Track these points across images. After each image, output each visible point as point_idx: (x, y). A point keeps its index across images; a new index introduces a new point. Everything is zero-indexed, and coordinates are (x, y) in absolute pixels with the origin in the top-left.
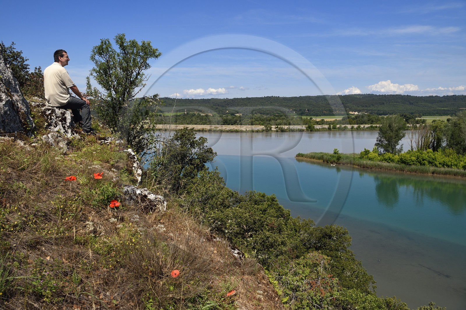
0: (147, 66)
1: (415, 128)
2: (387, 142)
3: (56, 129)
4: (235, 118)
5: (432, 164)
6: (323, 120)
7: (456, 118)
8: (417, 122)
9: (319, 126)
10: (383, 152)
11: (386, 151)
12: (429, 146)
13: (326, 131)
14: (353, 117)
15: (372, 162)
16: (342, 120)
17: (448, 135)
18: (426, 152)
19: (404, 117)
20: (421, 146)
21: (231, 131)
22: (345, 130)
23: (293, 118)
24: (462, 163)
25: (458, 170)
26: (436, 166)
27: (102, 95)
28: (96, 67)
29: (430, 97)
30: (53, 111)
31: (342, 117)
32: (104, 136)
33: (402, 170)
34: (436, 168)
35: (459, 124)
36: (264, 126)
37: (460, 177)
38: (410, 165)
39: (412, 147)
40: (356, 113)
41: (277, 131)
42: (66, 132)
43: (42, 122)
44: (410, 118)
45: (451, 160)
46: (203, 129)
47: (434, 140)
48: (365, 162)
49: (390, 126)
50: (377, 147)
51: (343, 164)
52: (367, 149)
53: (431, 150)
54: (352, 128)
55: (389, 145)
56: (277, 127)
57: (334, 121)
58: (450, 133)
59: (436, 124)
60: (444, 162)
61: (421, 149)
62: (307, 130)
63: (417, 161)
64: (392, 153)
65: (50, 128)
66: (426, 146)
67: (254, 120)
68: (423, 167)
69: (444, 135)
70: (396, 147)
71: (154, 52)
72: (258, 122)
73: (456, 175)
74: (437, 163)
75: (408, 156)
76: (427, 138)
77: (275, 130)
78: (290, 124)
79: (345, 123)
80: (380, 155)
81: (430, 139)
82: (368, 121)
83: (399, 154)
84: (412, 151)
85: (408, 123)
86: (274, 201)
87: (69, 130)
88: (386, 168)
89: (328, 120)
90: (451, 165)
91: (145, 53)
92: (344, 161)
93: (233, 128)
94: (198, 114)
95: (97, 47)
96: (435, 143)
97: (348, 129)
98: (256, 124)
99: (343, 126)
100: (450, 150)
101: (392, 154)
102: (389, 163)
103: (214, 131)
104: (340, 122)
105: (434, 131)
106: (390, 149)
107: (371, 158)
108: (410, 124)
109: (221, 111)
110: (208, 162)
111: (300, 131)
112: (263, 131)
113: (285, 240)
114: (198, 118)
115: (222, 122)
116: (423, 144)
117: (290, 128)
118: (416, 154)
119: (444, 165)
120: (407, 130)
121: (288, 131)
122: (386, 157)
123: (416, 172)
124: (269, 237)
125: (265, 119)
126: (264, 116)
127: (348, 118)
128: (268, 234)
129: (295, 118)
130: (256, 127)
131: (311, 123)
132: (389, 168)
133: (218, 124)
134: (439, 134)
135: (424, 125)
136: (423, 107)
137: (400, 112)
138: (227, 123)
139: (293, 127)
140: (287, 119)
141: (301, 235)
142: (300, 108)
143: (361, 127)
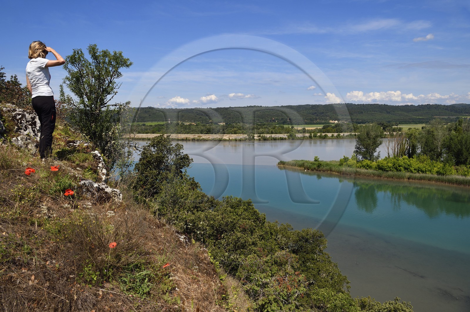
0: (119, 75)
1: (392, 135)
2: (365, 150)
3: (26, 133)
4: (218, 128)
5: (407, 170)
6: (304, 129)
7: (429, 126)
8: (394, 130)
9: (300, 134)
10: (361, 159)
11: (364, 158)
12: (404, 153)
13: (307, 139)
14: (333, 125)
15: (351, 169)
16: (323, 128)
17: (422, 143)
18: (402, 159)
19: (381, 125)
20: (397, 153)
21: (214, 140)
22: (325, 138)
23: (275, 127)
24: (436, 169)
25: (432, 176)
26: (412, 172)
27: (74, 102)
28: (68, 76)
29: (406, 105)
30: (23, 115)
31: (323, 125)
32: (73, 140)
33: (379, 176)
34: (412, 174)
35: (433, 132)
36: (247, 135)
37: (434, 182)
38: (387, 171)
39: (389, 154)
40: (336, 122)
41: (260, 140)
42: (36, 135)
43: (12, 125)
44: (387, 127)
45: (426, 166)
46: (187, 138)
47: (409, 147)
48: (344, 169)
49: (368, 134)
50: (355, 154)
51: (324, 171)
52: (347, 156)
53: (406, 157)
54: (333, 136)
55: (367, 152)
56: (260, 136)
57: (314, 129)
58: (424, 140)
59: (411, 132)
60: (419, 168)
61: (396, 156)
62: (289, 138)
63: (393, 167)
64: (370, 160)
65: (20, 132)
66: (402, 153)
67: (237, 129)
68: (399, 173)
69: (419, 142)
70: (374, 154)
71: (125, 62)
72: (241, 131)
73: (430, 180)
74: (412, 169)
75: (385, 162)
76: (402, 146)
77: (257, 138)
78: (272, 133)
79: (326, 132)
80: (358, 162)
81: (406, 146)
82: (348, 129)
83: (376, 161)
84: (389, 158)
85: (385, 131)
86: (250, 205)
87: (38, 133)
88: (364, 175)
89: (309, 129)
90: (426, 171)
91: (117, 62)
92: (324, 169)
93: (217, 137)
94: (181, 123)
95: (69, 56)
96: (410, 149)
97: (328, 138)
98: (240, 133)
99: (323, 134)
100: (424, 156)
101: (369, 161)
102: (367, 169)
103: (198, 140)
104: (320, 131)
105: (410, 138)
106: (368, 156)
107: (350, 165)
108: (387, 132)
109: (205, 120)
110: (185, 168)
111: (282, 139)
112: (245, 140)
113: (255, 241)
114: (181, 127)
115: (205, 131)
116: (399, 151)
117: (272, 137)
118: (393, 160)
119: (419, 171)
120: (385, 138)
121: (270, 139)
122: (364, 163)
123: (392, 178)
124: (240, 238)
125: (247, 128)
126: (247, 125)
127: (328, 126)
128: (239, 234)
129: (277, 127)
130: (239, 136)
131: (292, 132)
132: (367, 174)
133: (202, 133)
134: (414, 141)
135: (400, 132)
136: (400, 115)
137: (378, 120)
138: (210, 132)
139: (276, 136)
140: (270, 128)
141: (278, 238)
142: (282, 117)
143: (340, 136)
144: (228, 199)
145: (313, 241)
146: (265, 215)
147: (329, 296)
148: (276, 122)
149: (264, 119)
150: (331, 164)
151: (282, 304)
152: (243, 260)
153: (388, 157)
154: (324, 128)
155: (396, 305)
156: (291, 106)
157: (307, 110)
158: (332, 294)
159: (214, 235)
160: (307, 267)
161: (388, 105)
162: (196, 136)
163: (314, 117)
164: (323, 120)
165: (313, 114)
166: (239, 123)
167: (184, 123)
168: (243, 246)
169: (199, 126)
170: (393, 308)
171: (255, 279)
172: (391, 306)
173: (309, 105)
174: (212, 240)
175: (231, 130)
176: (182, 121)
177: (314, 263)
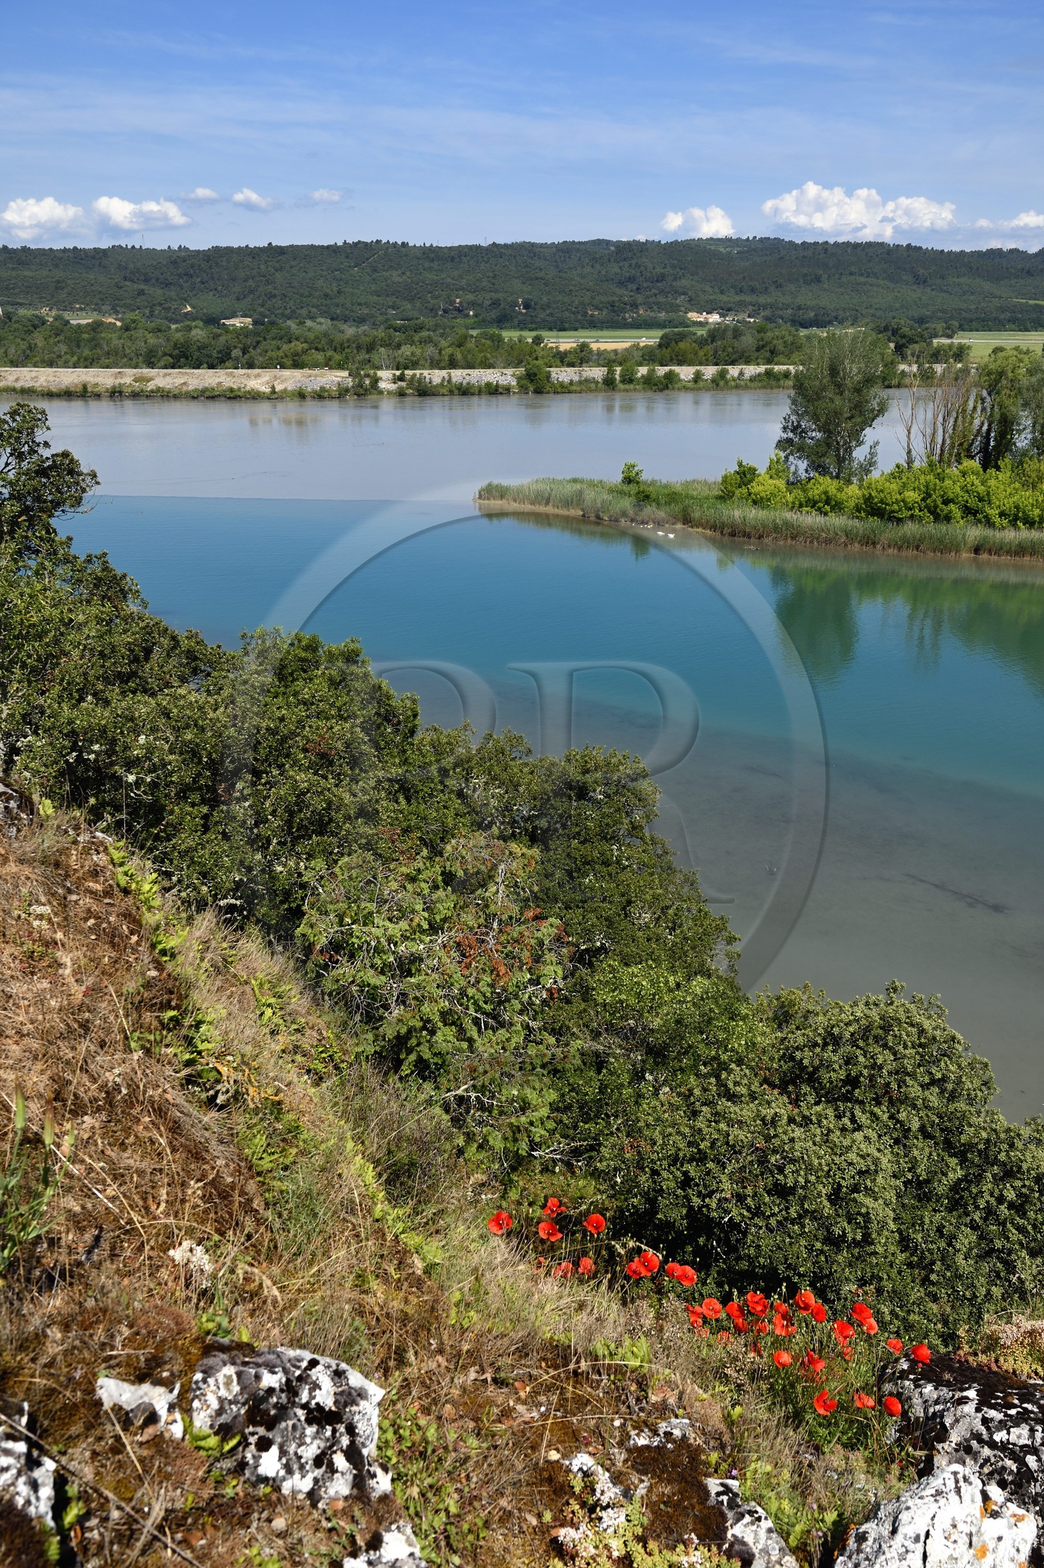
1: (926, 377)
2: (819, 435)
4: (223, 339)
5: (975, 515)
6: (584, 347)
8: (937, 356)
9: (569, 369)
10: (804, 475)
11: (816, 470)
12: (968, 450)
13: (597, 390)
14: (699, 333)
15: (762, 514)
16: (660, 346)
18: (957, 472)
19: (890, 333)
20: (942, 450)
21: (207, 394)
22: (667, 387)
23: (466, 337)
26: (989, 523)
31: (659, 333)
33: (869, 541)
34: (989, 533)
36: (346, 373)
38: (900, 521)
39: (909, 452)
40: (715, 318)
41: (401, 394)
44: (912, 341)
45: (1040, 499)
46: (85, 387)
47: (989, 425)
48: (738, 513)
49: (834, 371)
50: (782, 455)
53: (975, 464)
54: (698, 377)
55: (829, 445)
56: (401, 378)
57: (626, 350)
59: (999, 362)
60: (1017, 507)
61: (939, 461)
62: (523, 389)
63: (924, 504)
64: (837, 477)
66: (960, 449)
67: (305, 346)
68: (943, 528)
69: (1026, 404)
70: (854, 454)
72: (320, 357)
74: (993, 512)
75: (894, 486)
76: (964, 422)
77: (392, 387)
78: (453, 364)
79: (671, 360)
80: (793, 483)
81: (977, 422)
82: (758, 349)
83: (861, 480)
84: (909, 467)
85: (904, 358)
86: (355, 663)
88: (813, 536)
89: (603, 346)
90: (1041, 517)
93: (217, 380)
94: (56, 319)
96: (992, 435)
97: (679, 385)
98: (315, 365)
99: (661, 371)
100: (1040, 462)
101: (835, 482)
102: (826, 514)
103: (135, 395)
104: (649, 356)
105: (993, 389)
106: (829, 461)
107: (762, 498)
108: (910, 365)
109: (161, 304)
110: (63, 511)
111: (494, 391)
112: (342, 394)
113: (370, 801)
114: (57, 335)
115: (165, 354)
116: (948, 442)
117: (454, 380)
118: (922, 478)
119: (1016, 518)
120: (899, 386)
121: (445, 391)
122: (815, 492)
123: (917, 548)
124: (308, 791)
125: (348, 340)
126: (344, 327)
127: (682, 337)
128: (303, 778)
129: (472, 336)
130: (316, 376)
131: (537, 359)
132: (824, 535)
133: (151, 365)
134: (1007, 402)
135: (960, 365)
136: (964, 293)
137: (879, 313)
138: (187, 358)
139: (468, 378)
140: (443, 343)
141: (475, 790)
142: (495, 296)
143: (728, 377)
144: (263, 642)
145: (608, 796)
146: (414, 701)
147: (659, 990)
148: (467, 316)
149: (418, 304)
150: (687, 496)
151: (474, 1028)
152: (322, 877)
153: (905, 465)
154: (665, 343)
155: (890, 1009)
156: (533, 245)
157: (598, 266)
158: (667, 982)
159: (200, 788)
160: (583, 892)
161: (920, 248)
162: (127, 377)
163: (625, 294)
164: (660, 309)
165: (621, 284)
166: (313, 318)
167: (67, 315)
168: (322, 825)
169: (140, 333)
170: (877, 1018)
171: (369, 944)
172: (874, 1014)
173: (608, 243)
174: (193, 805)
175: (279, 349)
176: (59, 310)
177: (610, 875)
